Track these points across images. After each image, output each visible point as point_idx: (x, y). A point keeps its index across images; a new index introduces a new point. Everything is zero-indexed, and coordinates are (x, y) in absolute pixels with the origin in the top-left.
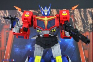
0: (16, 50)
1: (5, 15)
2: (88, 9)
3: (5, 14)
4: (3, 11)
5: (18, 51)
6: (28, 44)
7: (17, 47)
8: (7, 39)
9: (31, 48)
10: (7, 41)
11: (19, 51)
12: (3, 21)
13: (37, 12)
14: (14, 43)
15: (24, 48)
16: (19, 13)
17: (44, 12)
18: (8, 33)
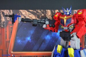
0: (19, 41)
1: (10, 14)
2: (75, 10)
3: (10, 12)
4: (8, 10)
6: (28, 36)
7: (19, 39)
8: (11, 32)
9: (30, 40)
10: (11, 34)
11: (21, 42)
12: (8, 18)
13: (35, 12)
14: (17, 35)
15: (25, 40)
16: (21, 12)
18: (12, 28)
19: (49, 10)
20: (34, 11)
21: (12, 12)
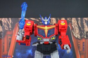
0: (18, 54)
1: (9, 22)
3: (8, 21)
4: (6, 19)
5: (19, 56)
6: (29, 49)
7: (19, 52)
8: (10, 44)
9: (32, 53)
10: (9, 46)
11: (21, 55)
12: (6, 28)
13: (38, 20)
14: (16, 48)
15: (25, 53)
17: (44, 22)
18: (10, 39)
19: (53, 18)
20: (36, 20)
21: (10, 20)
